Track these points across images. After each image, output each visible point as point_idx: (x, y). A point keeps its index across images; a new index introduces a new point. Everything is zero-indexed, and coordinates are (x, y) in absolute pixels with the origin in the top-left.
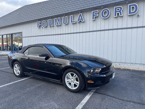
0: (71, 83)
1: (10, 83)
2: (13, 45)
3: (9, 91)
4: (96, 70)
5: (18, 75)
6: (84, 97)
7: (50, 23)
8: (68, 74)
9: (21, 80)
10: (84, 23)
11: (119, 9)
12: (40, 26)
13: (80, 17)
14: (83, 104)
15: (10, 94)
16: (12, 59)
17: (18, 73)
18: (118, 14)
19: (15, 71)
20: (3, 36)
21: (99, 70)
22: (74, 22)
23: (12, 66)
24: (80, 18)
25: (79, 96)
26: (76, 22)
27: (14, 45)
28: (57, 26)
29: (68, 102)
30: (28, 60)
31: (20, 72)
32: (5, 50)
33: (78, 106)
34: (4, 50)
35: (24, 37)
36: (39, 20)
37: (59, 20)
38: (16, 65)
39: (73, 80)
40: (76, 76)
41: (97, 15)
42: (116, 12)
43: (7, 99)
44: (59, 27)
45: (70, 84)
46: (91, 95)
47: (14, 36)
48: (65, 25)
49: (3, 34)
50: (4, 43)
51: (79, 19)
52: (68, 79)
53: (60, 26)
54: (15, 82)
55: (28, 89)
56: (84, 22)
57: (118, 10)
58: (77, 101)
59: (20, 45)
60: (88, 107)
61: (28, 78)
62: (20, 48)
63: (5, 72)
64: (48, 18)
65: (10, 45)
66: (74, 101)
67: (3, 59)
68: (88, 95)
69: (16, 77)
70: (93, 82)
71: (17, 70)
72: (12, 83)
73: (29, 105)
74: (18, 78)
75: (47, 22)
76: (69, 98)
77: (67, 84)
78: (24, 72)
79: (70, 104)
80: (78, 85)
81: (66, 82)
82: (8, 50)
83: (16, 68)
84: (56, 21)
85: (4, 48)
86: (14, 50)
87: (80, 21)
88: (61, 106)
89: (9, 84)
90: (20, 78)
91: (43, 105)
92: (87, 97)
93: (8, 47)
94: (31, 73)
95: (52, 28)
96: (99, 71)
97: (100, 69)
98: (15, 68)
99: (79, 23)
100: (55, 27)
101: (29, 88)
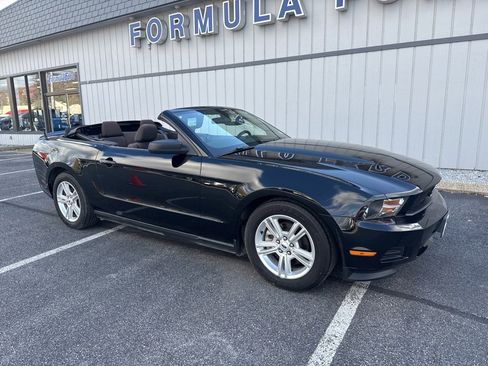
0: (281, 255)
1: (48, 254)
2: (49, 113)
3: (42, 286)
4: (385, 206)
5: (73, 220)
6: (332, 311)
7: (176, 26)
8: (269, 221)
9: (84, 240)
10: (302, 22)
12: (140, 40)
14: (337, 343)
15: (47, 299)
16: (47, 164)
17: (74, 215)
19: (61, 206)
20: (12, 79)
21: (397, 203)
22: (268, 17)
23: (52, 189)
24: (290, 3)
25: (312, 303)
26: (274, 17)
27: (53, 111)
28: (204, 36)
29: (275, 331)
30: (109, 165)
31: (79, 210)
32: (24, 128)
33: (319, 350)
34: (19, 130)
35: (85, 83)
37: (209, 15)
38: (65, 186)
39: (286, 244)
40: (304, 229)
43: (37, 320)
44: (211, 42)
45: (275, 257)
46: (358, 302)
47: (51, 79)
48: (234, 31)
49: (12, 73)
50: (19, 108)
51: (285, 8)
52: (267, 239)
53: (215, 35)
54: (64, 247)
55: (114, 276)
56: (304, 18)
58: (309, 327)
59: (75, 110)
60: (357, 354)
61: (110, 231)
62: (76, 120)
63: (28, 209)
64: (170, 7)
65: (40, 112)
66: (295, 326)
67: (19, 160)
68: (348, 298)
69: (68, 230)
70: (372, 254)
71: (69, 203)
72: (53, 252)
73: (124, 345)
74: (76, 233)
75: (165, 23)
76: (274, 314)
77: (261, 256)
78: (97, 212)
79: (283, 338)
80: (311, 264)
81: (258, 250)
82: (33, 129)
83: (64, 194)
84: (198, 17)
85: (21, 124)
86: (56, 129)
87: (291, 16)
88: (251, 350)
89: (42, 256)
90: (82, 233)
91: (177, 345)
92: (347, 311)
93: (36, 120)
94: (120, 213)
95: (185, 44)
96: (397, 207)
97: (401, 201)
98: (60, 196)
99: (285, 22)
100: (194, 41)
101: (116, 271)
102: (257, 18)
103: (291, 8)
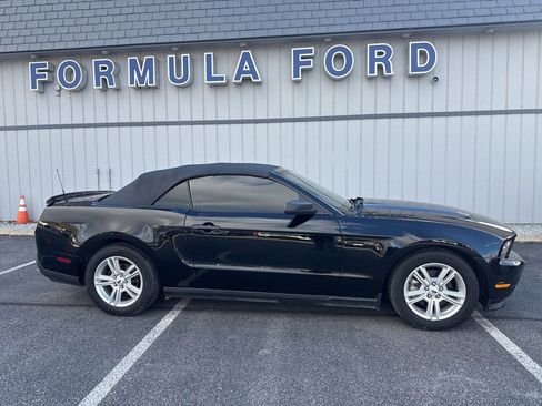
5: (124, 305)
9: (162, 325)
10: (257, 88)
11: (382, 54)
12: (46, 83)
13: (246, 64)
17: (128, 298)
18: (380, 67)
19: (99, 290)
22: (222, 78)
24: (246, 67)
26: (229, 79)
36: (41, 55)
37: (149, 66)
39: (435, 288)
41: (309, 63)
42: (373, 60)
51: (240, 71)
56: (259, 84)
57: (379, 54)
61: (176, 312)
64: (96, 51)
70: (508, 285)
72: (146, 344)
77: (410, 305)
80: (462, 301)
87: (247, 80)
90: (144, 319)
95: (112, 97)
99: (239, 85)
100: (125, 93)
102: (210, 78)
103: (246, 72)
